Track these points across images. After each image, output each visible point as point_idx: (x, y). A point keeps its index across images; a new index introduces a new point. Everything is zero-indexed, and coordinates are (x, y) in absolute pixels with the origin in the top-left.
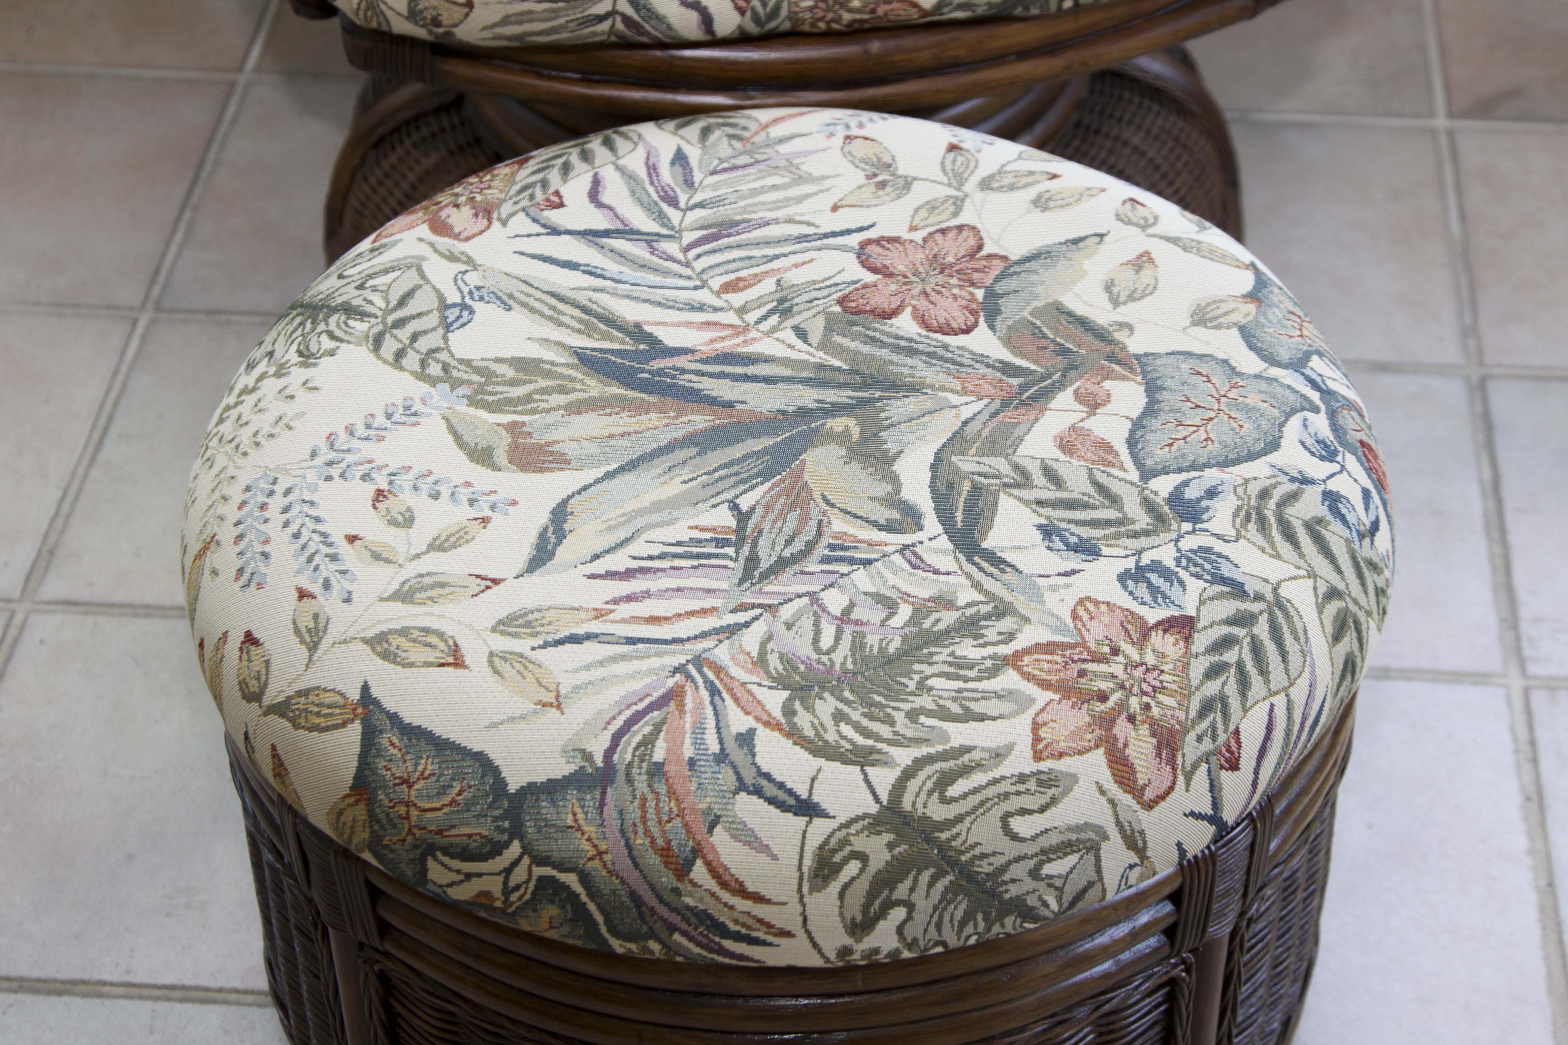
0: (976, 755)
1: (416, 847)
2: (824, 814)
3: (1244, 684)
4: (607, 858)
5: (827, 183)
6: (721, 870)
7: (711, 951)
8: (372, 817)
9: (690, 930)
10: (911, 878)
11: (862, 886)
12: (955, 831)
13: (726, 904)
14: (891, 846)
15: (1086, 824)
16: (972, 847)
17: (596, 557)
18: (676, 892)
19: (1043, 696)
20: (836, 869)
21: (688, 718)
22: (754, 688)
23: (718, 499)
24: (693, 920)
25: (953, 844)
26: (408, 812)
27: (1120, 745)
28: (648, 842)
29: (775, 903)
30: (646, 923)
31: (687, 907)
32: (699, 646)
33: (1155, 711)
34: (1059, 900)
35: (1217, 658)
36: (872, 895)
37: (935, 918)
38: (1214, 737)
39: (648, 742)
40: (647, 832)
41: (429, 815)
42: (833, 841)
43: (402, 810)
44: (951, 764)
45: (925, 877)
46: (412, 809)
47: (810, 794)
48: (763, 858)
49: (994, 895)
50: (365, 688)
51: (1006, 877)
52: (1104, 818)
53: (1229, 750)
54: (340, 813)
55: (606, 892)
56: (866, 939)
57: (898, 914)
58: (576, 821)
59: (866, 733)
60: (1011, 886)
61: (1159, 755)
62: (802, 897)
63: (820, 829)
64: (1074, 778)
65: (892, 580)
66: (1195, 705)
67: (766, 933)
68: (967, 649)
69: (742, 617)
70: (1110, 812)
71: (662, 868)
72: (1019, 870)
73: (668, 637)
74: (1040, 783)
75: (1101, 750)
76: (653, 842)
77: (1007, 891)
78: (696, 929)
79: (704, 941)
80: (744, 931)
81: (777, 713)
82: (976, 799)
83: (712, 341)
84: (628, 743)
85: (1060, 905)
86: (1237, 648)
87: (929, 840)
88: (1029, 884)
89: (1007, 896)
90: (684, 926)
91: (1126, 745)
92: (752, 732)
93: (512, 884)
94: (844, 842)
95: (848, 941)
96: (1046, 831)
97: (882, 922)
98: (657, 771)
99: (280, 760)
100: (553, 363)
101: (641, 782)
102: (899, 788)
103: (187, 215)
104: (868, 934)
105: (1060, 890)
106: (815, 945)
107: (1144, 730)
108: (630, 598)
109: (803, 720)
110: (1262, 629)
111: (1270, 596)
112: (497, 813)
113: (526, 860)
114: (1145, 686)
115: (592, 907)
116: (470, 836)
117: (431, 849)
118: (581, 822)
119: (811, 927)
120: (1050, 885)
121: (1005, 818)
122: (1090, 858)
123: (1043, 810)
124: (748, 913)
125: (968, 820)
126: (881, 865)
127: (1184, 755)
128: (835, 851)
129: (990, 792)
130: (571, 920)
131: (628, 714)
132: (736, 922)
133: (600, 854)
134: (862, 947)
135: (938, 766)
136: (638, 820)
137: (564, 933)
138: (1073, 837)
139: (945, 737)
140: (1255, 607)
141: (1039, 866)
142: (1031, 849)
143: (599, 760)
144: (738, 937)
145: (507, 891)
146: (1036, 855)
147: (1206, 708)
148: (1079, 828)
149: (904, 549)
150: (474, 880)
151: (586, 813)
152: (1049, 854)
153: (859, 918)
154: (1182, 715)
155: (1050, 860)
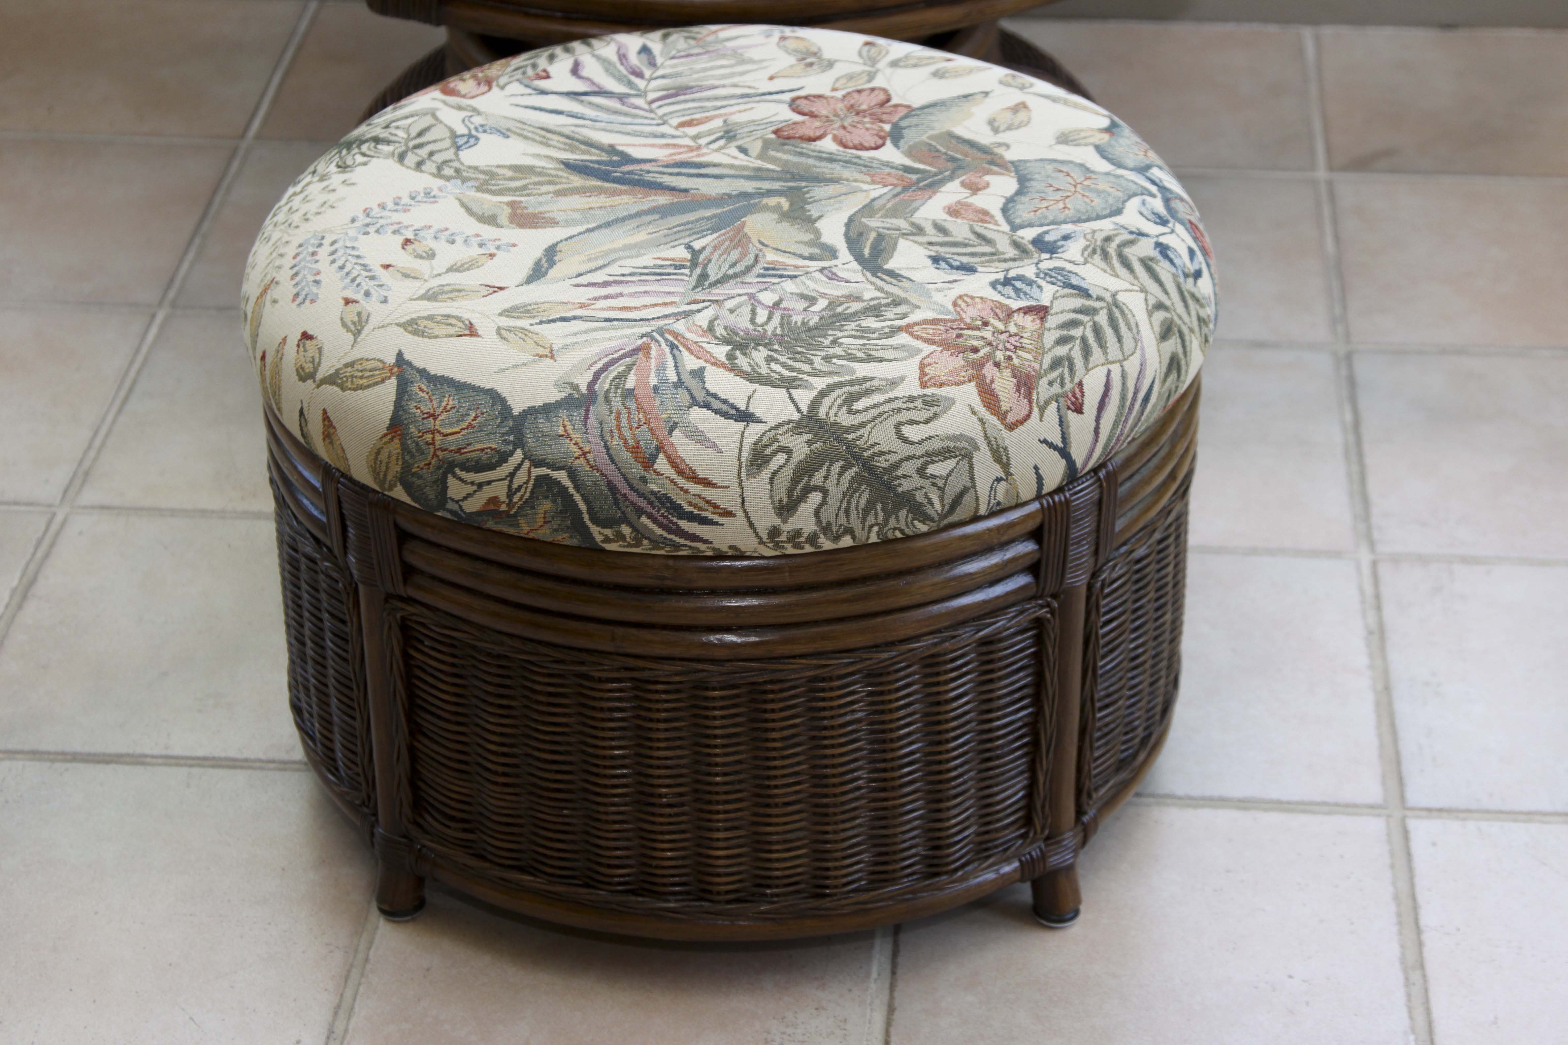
0: (875, 383)
1: (439, 468)
2: (759, 421)
3: (1087, 352)
4: (589, 456)
5: (765, 64)
6: (678, 461)
7: (670, 531)
8: (404, 448)
9: (654, 512)
10: (825, 468)
11: (787, 474)
12: (859, 433)
13: (682, 489)
14: (809, 443)
15: (961, 435)
16: (873, 446)
17: (580, 275)
18: (644, 480)
19: (928, 349)
20: (767, 460)
21: (653, 362)
22: (704, 345)
23: (676, 243)
24: (657, 503)
25: (858, 443)
26: (433, 439)
27: (988, 381)
28: (621, 443)
29: (720, 487)
30: (619, 509)
31: (652, 493)
32: (661, 323)
33: (1016, 361)
34: (942, 499)
35: (1065, 332)
36: (795, 480)
37: (844, 505)
38: (1062, 384)
39: (623, 376)
40: (621, 436)
41: (450, 438)
42: (765, 439)
43: (428, 437)
44: (857, 388)
45: (837, 467)
46: (437, 435)
47: (748, 406)
48: (710, 451)
49: (890, 488)
50: (400, 355)
51: (900, 472)
52: (974, 430)
53: (1074, 396)
54: (378, 453)
55: (589, 483)
56: (791, 520)
57: (815, 498)
58: (566, 431)
59: (791, 369)
60: (902, 481)
61: (1018, 391)
62: (741, 481)
63: (754, 431)
64: (952, 401)
65: (813, 286)
66: (1047, 361)
67: (714, 513)
68: (870, 322)
69: (694, 307)
70: (980, 428)
71: (632, 461)
72: (909, 468)
73: (638, 318)
74: (925, 403)
75: (973, 384)
76: (626, 442)
77: (900, 485)
78: (658, 511)
79: (665, 521)
80: (696, 512)
81: (723, 359)
82: (876, 411)
83: (671, 155)
84: (607, 377)
85: (943, 506)
86: (1081, 328)
87: (839, 440)
88: (917, 481)
89: (900, 490)
90: (649, 509)
91: (992, 382)
92: (702, 370)
93: (515, 486)
94: (774, 440)
95: (777, 521)
96: (930, 438)
97: (803, 505)
98: (629, 394)
99: (330, 421)
100: (544, 168)
101: (617, 403)
102: (816, 402)
103: (197, 241)
104: (792, 516)
105: (942, 490)
106: (751, 525)
107: (1007, 373)
108: (606, 297)
109: (742, 361)
110: (1102, 318)
111: (1109, 299)
112: (504, 430)
113: (527, 464)
114: (1008, 345)
115: (577, 497)
116: (482, 450)
117: (449, 467)
118: (570, 432)
119: (748, 508)
120: (934, 484)
121: (898, 426)
122: (965, 463)
123: (927, 422)
124: (699, 496)
125: (869, 426)
126: (802, 457)
127: (1038, 393)
128: (766, 446)
129: (886, 408)
130: (561, 512)
131: (606, 360)
132: (690, 503)
133: (584, 454)
134: (788, 527)
135: (847, 389)
136: (614, 428)
137: (555, 527)
138: (952, 444)
139: (853, 371)
140: (1097, 304)
141: (925, 465)
142: (919, 451)
143: (584, 389)
144: (691, 517)
145: (511, 494)
146: (922, 456)
147: (1056, 363)
148: (956, 438)
149: (822, 270)
150: (486, 488)
151: (574, 425)
152: (932, 456)
153: (785, 500)
154: (1037, 366)
155: (933, 462)
